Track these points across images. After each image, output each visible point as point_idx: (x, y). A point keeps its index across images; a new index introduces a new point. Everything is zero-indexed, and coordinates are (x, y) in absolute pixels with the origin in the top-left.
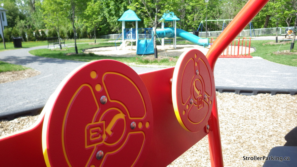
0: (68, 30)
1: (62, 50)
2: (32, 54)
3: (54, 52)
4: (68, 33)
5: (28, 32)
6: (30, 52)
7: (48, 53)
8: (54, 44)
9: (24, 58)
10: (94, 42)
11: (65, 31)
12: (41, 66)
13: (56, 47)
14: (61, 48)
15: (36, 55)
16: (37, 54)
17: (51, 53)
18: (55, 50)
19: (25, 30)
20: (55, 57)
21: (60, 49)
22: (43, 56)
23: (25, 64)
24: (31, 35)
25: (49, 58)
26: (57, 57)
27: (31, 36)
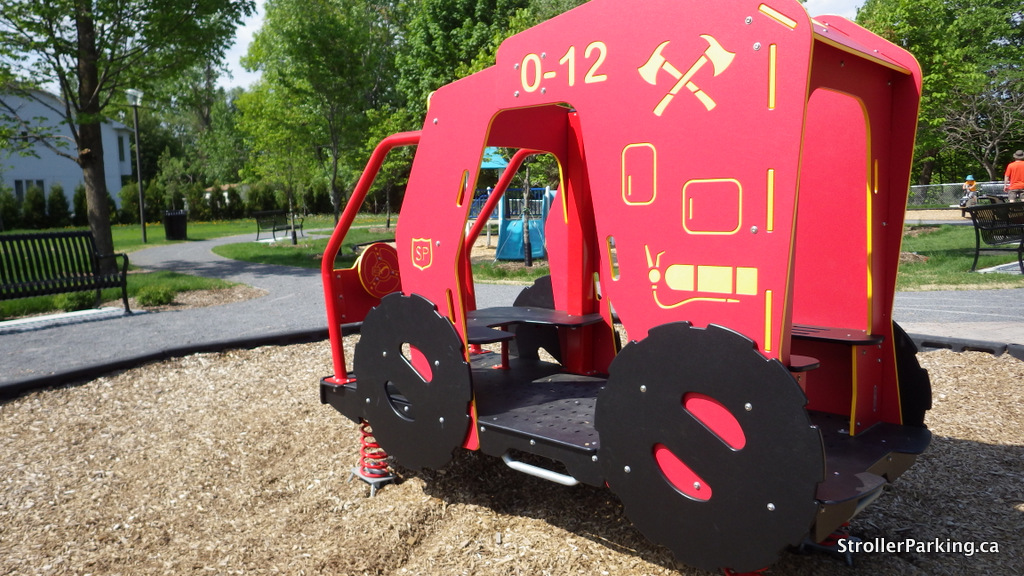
0: (307, 188)
1: (298, 245)
2: (223, 255)
3: (279, 253)
4: (309, 198)
5: (191, 194)
6: (216, 250)
7: (262, 254)
8: (274, 231)
9: (211, 265)
10: (385, 225)
11: (300, 189)
12: (262, 280)
13: (279, 239)
14: (295, 243)
15: (236, 259)
16: (236, 255)
17: (270, 253)
18: (280, 247)
19: (183, 188)
20: (286, 264)
21: (291, 245)
22: (256, 259)
23: (223, 276)
24: (198, 202)
25: (273, 265)
26: (290, 264)
27: (198, 207)
